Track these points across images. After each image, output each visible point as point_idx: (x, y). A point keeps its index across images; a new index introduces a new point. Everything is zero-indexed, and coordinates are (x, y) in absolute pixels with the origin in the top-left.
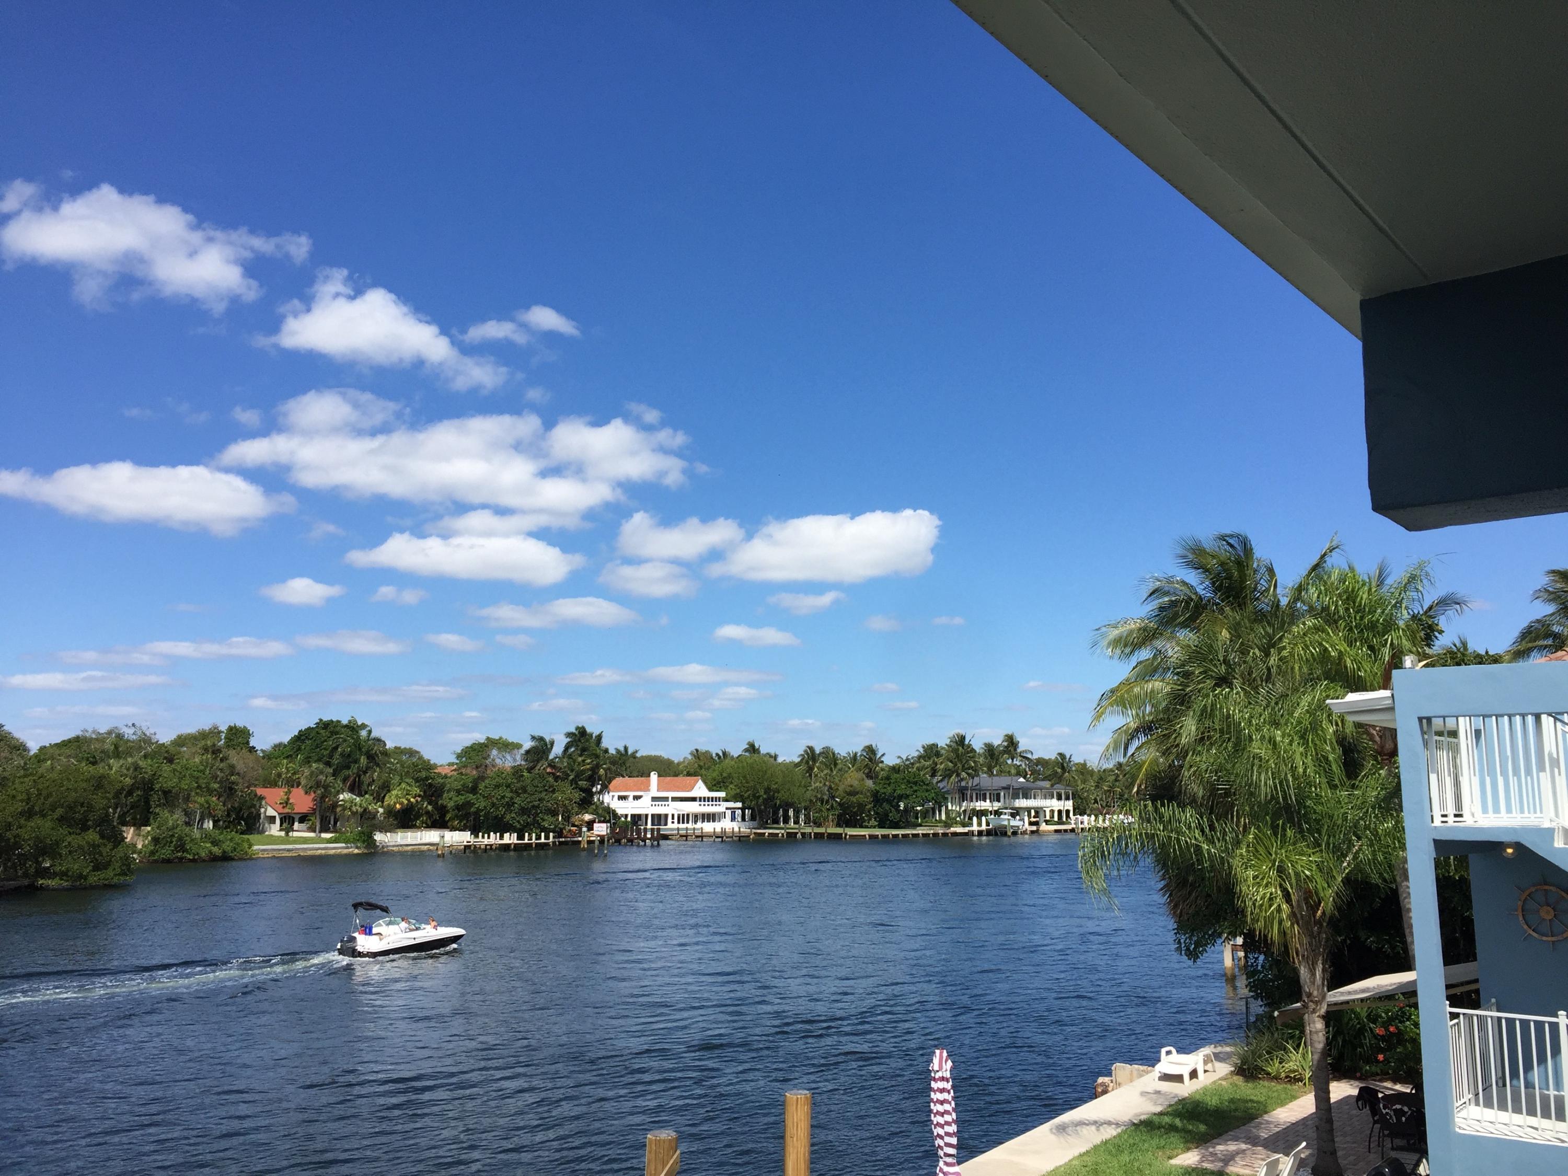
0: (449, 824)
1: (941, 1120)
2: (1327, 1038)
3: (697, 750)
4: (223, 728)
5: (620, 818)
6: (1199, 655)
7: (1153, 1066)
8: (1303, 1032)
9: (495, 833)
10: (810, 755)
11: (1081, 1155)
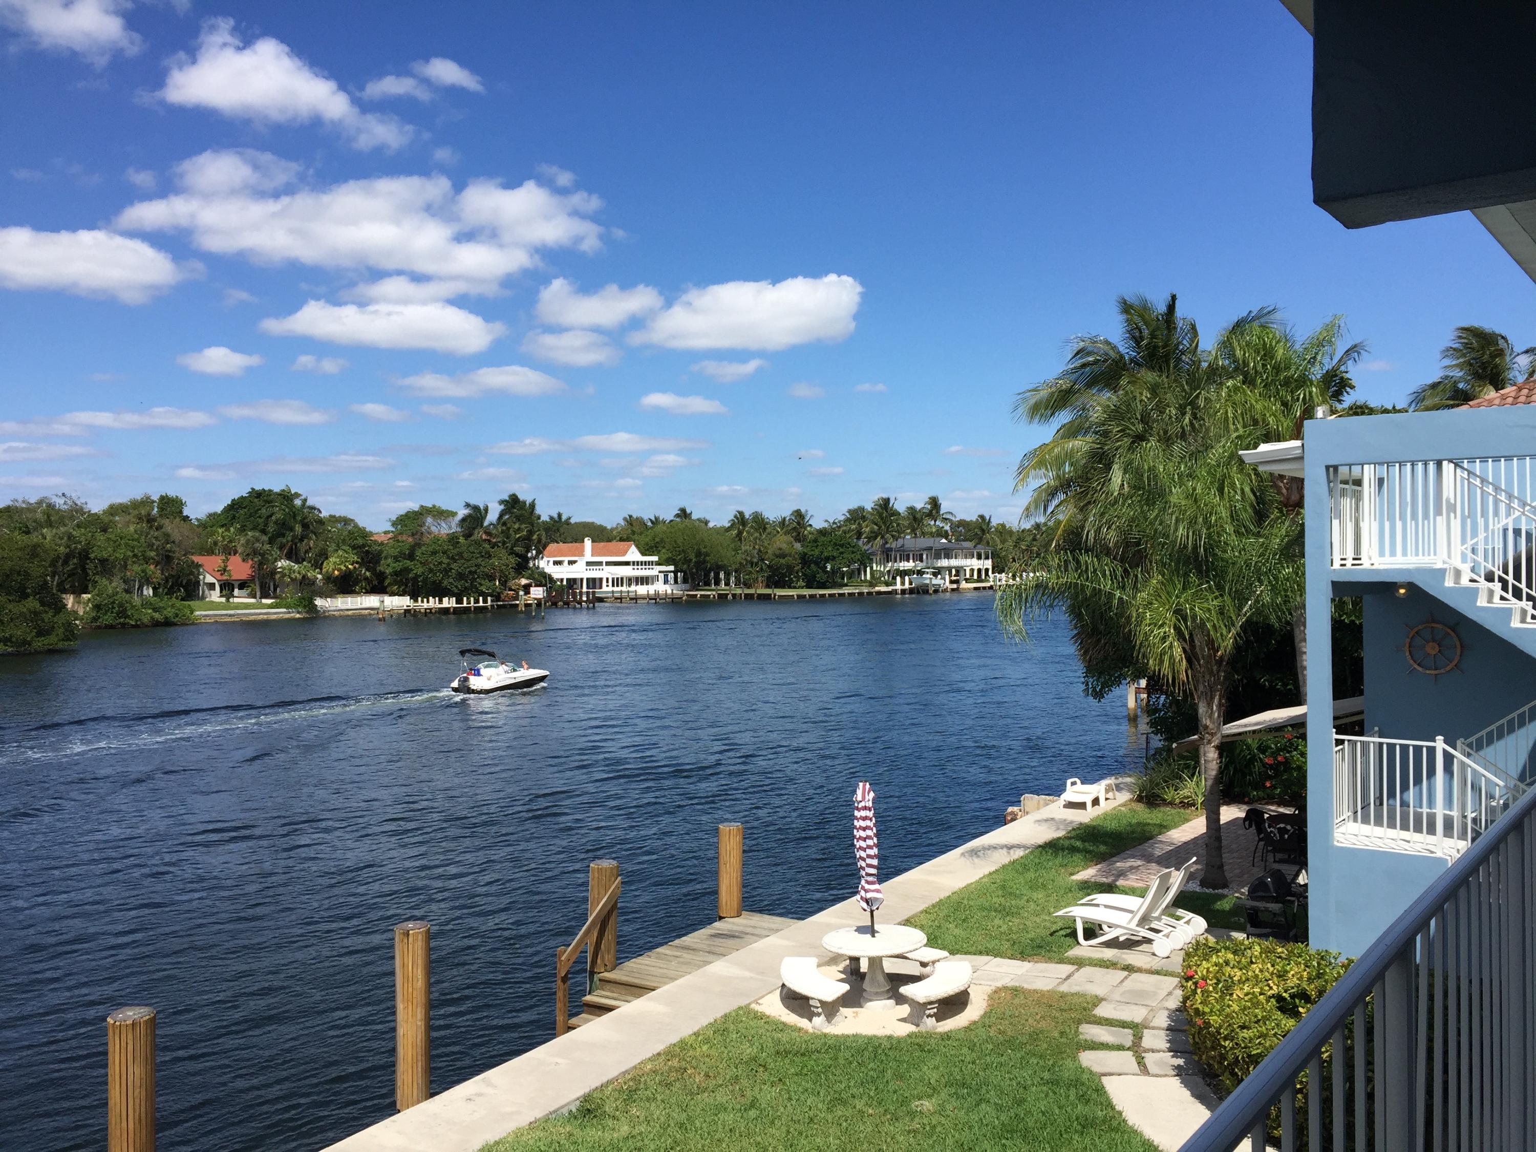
0: (388, 589)
1: (863, 844)
2: (1220, 767)
3: (630, 516)
4: (155, 498)
5: (555, 582)
6: (1116, 414)
7: (1059, 796)
8: (1197, 762)
9: (434, 597)
10: (740, 519)
11: (990, 874)
